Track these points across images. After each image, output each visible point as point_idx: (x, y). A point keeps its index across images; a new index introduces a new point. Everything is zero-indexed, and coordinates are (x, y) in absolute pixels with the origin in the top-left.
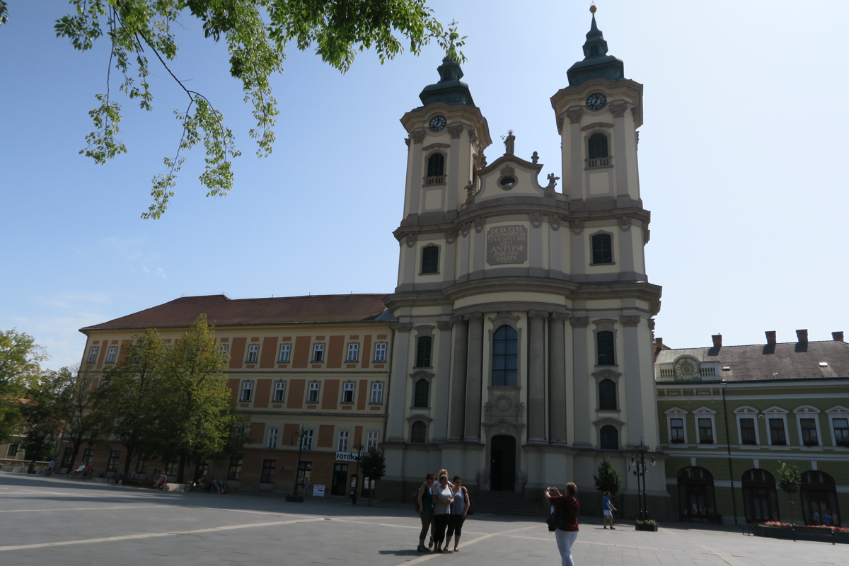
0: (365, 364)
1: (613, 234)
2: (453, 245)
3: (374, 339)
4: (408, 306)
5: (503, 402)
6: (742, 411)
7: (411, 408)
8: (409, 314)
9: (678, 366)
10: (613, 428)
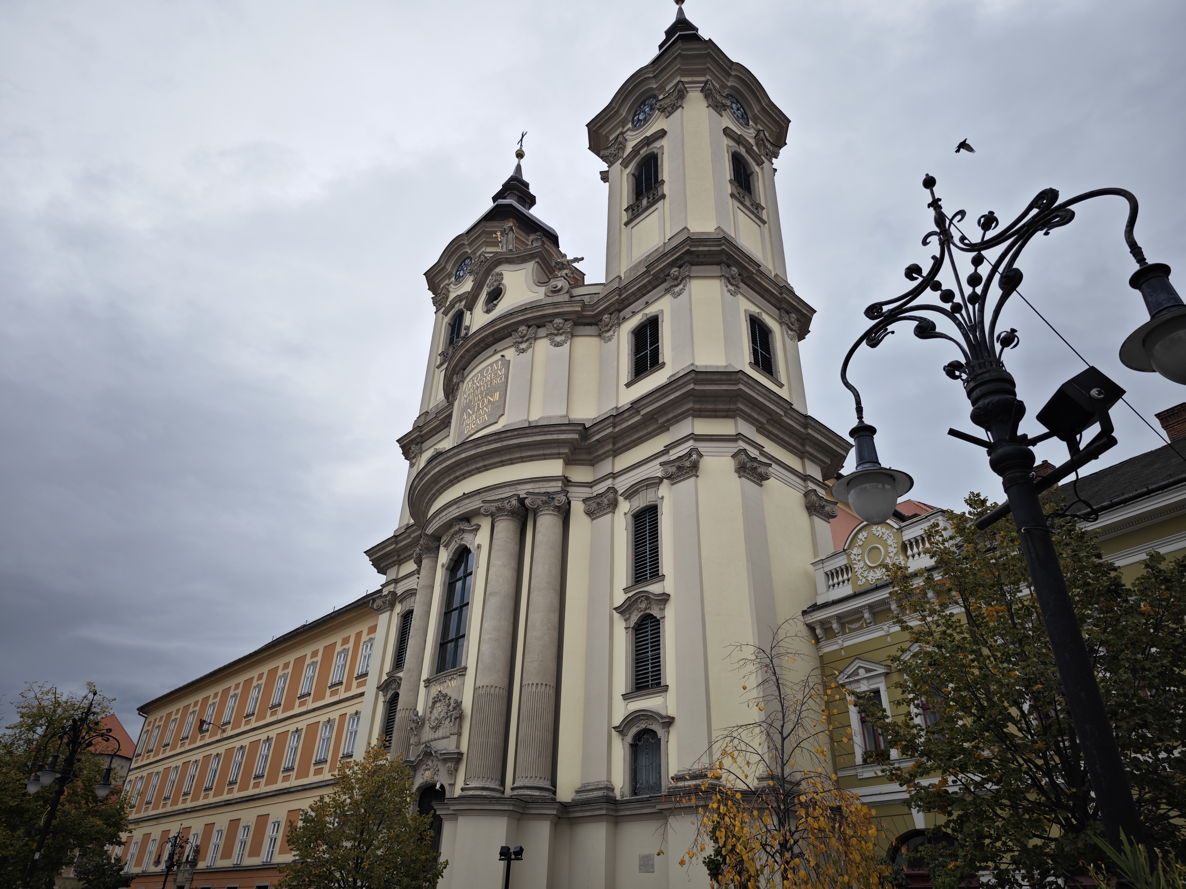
0: (349, 685)
1: (662, 312)
3: (364, 637)
5: (439, 707)
8: (394, 578)
9: (855, 551)
10: (654, 733)
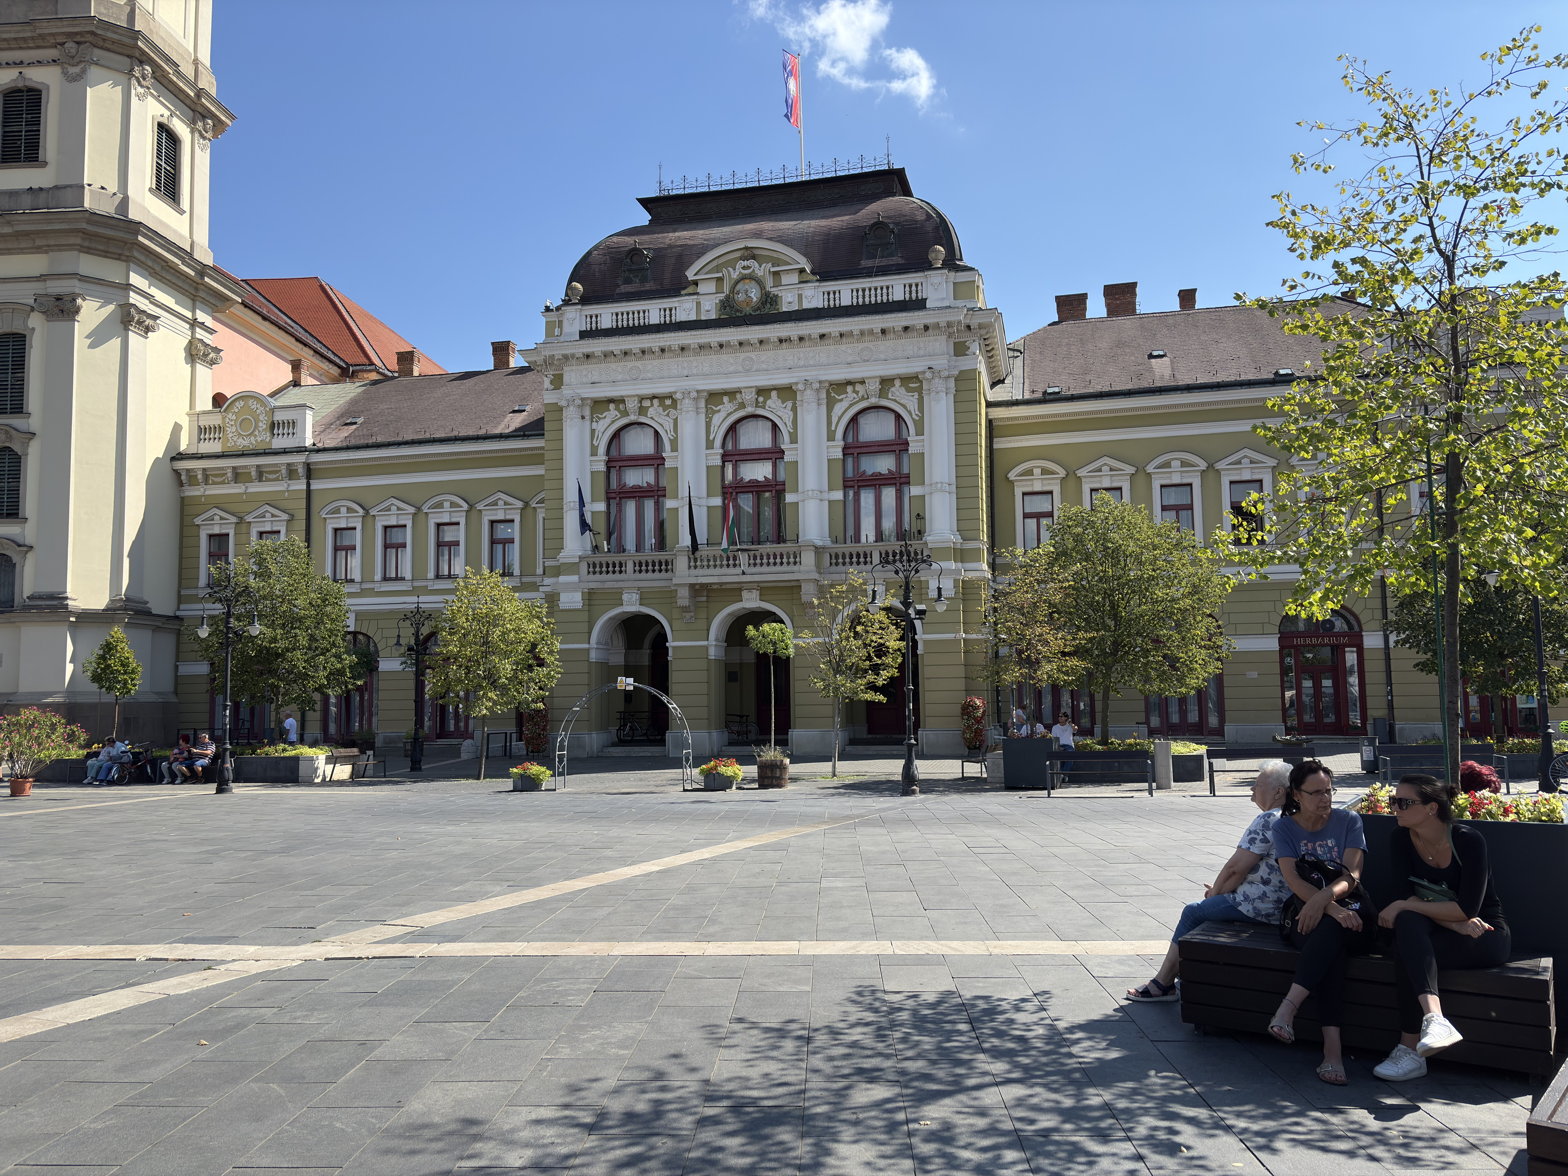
1: (48, 87)
6: (337, 511)
9: (231, 416)
10: (8, 557)
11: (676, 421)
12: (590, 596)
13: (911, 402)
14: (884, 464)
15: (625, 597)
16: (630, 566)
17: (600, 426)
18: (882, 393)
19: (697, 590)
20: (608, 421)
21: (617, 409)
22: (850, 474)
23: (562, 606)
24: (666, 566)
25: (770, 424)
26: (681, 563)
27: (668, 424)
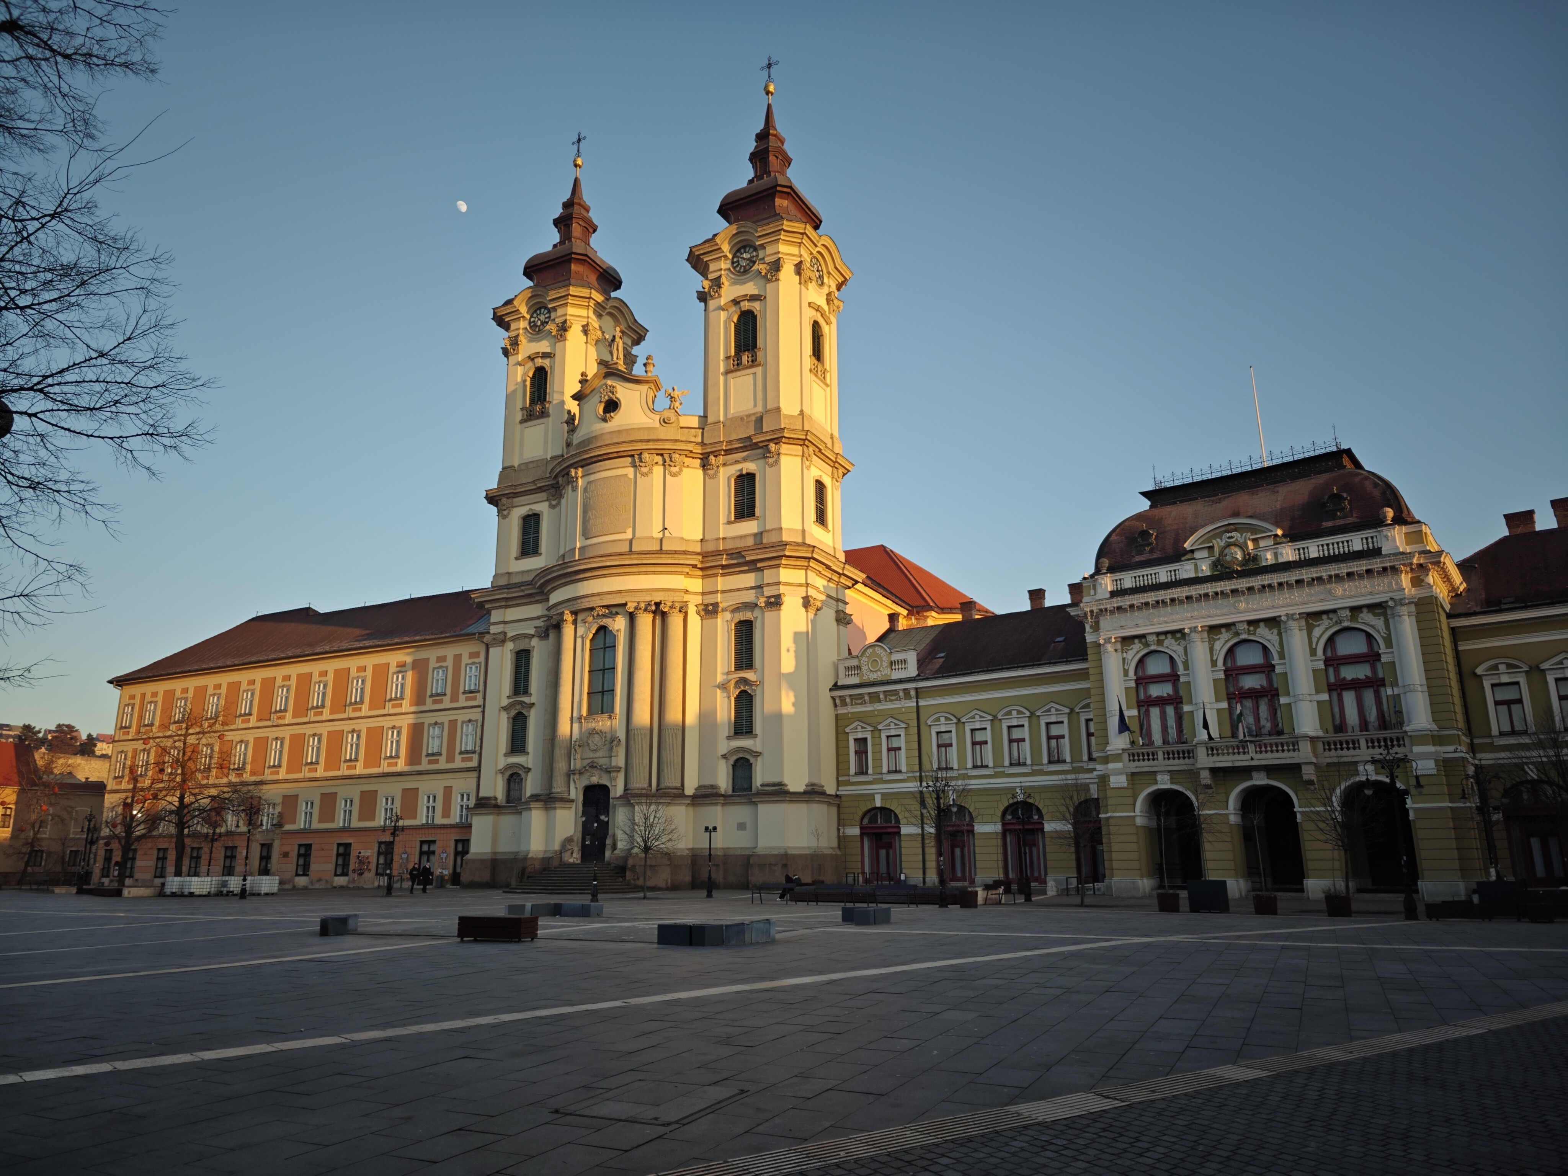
0: (455, 698)
1: (758, 472)
2: (557, 509)
3: (465, 659)
4: (500, 607)
5: (597, 738)
6: (938, 720)
7: (506, 755)
8: (502, 620)
9: (864, 659)
10: (748, 760)
11: (1185, 648)
12: (1133, 776)
13: (1379, 623)
14: (1361, 672)
15: (1159, 777)
16: (1160, 755)
17: (1129, 655)
18: (1353, 618)
19: (1214, 771)
20: (1134, 651)
21: (1140, 642)
22: (1332, 679)
23: (1112, 785)
24: (1189, 754)
25: (1260, 646)
26: (1201, 752)
27: (1180, 650)
